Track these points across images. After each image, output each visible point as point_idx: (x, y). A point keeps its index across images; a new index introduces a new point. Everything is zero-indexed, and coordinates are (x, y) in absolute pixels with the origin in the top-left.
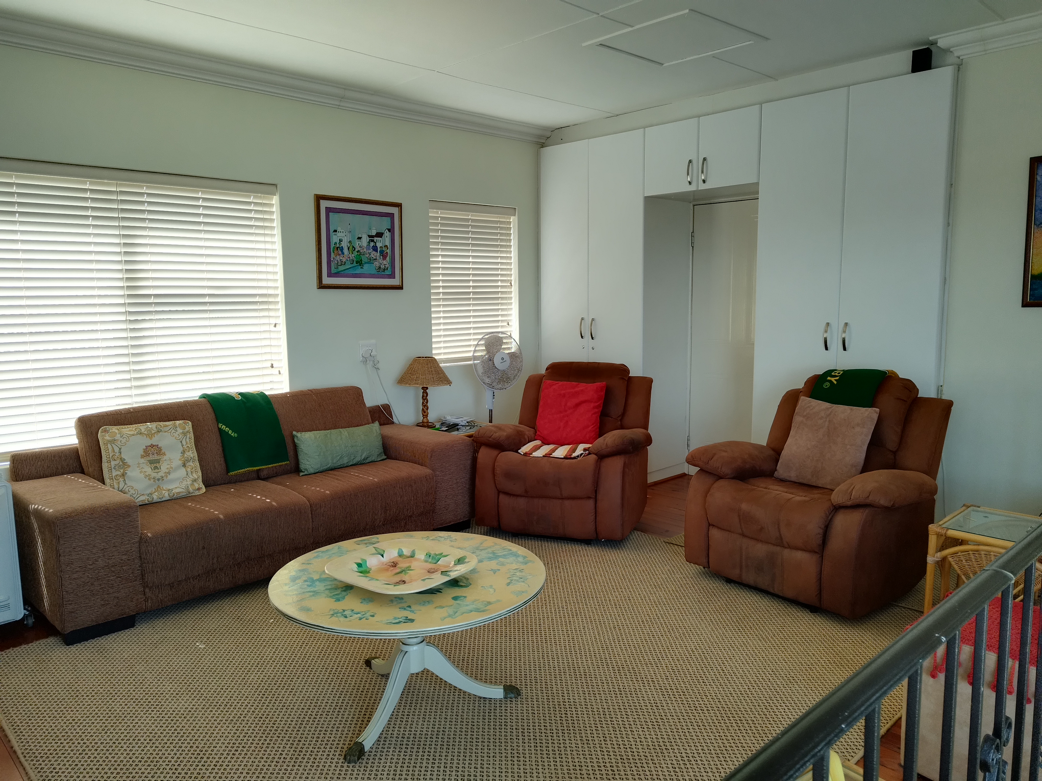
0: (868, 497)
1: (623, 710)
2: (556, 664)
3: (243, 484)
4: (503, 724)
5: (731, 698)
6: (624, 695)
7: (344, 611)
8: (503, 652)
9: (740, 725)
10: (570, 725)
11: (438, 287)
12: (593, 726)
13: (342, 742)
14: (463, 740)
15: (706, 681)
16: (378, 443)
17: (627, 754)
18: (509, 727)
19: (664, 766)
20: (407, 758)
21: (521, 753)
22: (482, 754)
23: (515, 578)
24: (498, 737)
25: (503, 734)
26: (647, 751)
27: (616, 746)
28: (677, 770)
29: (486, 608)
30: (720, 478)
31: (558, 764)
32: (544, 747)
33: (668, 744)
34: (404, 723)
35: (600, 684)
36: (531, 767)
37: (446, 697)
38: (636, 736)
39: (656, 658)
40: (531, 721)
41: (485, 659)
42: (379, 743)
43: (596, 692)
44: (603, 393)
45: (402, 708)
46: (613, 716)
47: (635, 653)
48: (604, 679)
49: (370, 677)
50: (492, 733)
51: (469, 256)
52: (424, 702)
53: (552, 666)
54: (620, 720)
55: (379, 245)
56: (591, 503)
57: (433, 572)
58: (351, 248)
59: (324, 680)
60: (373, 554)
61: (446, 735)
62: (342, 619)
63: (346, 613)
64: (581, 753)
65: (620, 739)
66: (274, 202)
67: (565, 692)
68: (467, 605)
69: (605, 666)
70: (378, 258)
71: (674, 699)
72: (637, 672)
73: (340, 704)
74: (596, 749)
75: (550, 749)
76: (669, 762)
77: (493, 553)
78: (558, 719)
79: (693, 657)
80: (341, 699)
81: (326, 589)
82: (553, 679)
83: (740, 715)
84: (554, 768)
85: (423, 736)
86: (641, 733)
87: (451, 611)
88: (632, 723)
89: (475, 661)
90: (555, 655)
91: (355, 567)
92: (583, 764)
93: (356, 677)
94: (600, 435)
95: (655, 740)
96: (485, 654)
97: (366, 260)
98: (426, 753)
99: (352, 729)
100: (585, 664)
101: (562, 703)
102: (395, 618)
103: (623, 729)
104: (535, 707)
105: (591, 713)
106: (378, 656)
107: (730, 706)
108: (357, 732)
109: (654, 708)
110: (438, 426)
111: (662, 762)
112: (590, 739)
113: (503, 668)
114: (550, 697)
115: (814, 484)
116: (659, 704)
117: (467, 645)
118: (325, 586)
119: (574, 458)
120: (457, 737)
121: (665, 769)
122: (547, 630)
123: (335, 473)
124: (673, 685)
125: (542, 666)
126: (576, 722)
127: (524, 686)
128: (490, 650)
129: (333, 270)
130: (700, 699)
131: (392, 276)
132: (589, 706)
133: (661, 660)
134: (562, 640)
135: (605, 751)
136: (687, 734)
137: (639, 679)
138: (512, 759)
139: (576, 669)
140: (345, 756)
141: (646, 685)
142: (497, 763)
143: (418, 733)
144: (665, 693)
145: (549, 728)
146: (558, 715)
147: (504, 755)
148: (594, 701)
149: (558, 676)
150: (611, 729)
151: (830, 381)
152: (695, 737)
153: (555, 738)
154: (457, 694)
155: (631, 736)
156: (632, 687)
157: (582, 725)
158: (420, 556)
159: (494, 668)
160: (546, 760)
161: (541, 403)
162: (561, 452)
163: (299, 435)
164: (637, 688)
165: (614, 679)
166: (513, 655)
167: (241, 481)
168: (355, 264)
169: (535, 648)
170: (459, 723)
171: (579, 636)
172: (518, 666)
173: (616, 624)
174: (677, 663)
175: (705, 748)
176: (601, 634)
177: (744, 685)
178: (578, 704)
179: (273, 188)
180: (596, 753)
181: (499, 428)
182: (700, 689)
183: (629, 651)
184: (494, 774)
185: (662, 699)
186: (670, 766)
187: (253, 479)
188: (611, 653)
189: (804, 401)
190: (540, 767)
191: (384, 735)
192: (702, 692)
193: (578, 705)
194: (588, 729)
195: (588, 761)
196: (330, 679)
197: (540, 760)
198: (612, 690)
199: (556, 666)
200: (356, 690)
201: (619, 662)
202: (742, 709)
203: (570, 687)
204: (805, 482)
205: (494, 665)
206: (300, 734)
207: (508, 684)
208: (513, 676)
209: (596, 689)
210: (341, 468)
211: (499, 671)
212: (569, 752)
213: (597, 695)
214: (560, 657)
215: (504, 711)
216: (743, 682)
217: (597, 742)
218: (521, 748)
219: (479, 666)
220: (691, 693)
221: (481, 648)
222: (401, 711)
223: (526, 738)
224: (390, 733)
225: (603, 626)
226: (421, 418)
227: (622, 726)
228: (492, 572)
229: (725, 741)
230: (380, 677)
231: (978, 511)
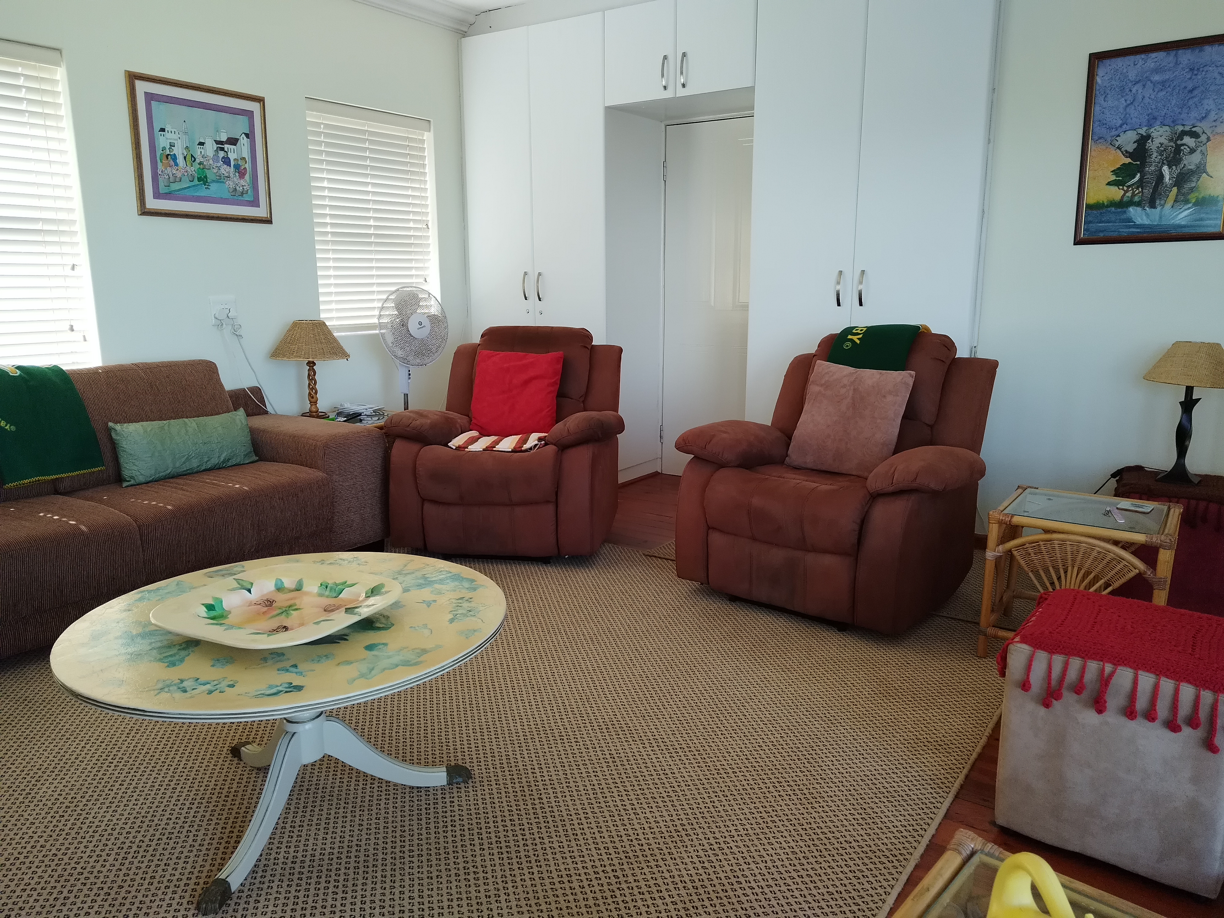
0: (916, 479)
1: (619, 785)
2: (519, 727)
3: (32, 500)
4: (449, 824)
5: (761, 752)
6: (619, 763)
7: (182, 681)
8: (442, 717)
9: (780, 789)
10: (548, 815)
11: (325, 224)
12: (581, 812)
13: (194, 880)
14: (389, 857)
15: (726, 732)
16: (244, 438)
17: (633, 848)
18: (458, 828)
19: (688, 860)
20: (301, 894)
21: (480, 867)
22: (420, 875)
23: (460, 612)
24: (442, 845)
25: (450, 839)
26: (661, 841)
27: (616, 839)
28: (706, 864)
29: (419, 659)
30: (721, 465)
31: (536, 876)
32: (513, 852)
33: (688, 827)
34: (295, 839)
35: (584, 750)
36: (496, 886)
37: (359, 792)
38: (643, 821)
39: (655, 708)
40: (490, 815)
41: (415, 730)
42: (254, 875)
43: (580, 763)
44: (560, 366)
45: (290, 816)
46: (608, 795)
47: (626, 703)
48: (588, 743)
49: (240, 772)
50: (433, 840)
51: (367, 184)
52: (326, 804)
53: (514, 731)
54: (617, 799)
55: (232, 156)
56: (551, 508)
57: (333, 611)
58: (189, 158)
59: (164, 784)
60: (234, 589)
61: (362, 850)
62: (178, 695)
63: (185, 684)
64: (568, 855)
65: (621, 828)
66: (58, 77)
67: (536, 767)
68: (389, 657)
69: (588, 725)
70: (232, 175)
71: (687, 762)
72: (632, 728)
73: (191, 819)
74: (589, 847)
75: (522, 854)
76: (694, 854)
77: (424, 577)
78: (530, 807)
79: (703, 701)
80: (192, 812)
81: (154, 649)
82: (517, 749)
83: (777, 775)
84: (530, 883)
85: (326, 857)
86: (649, 815)
87: (363, 667)
88: (635, 802)
89: (401, 734)
90: (517, 715)
91: (203, 611)
92: (572, 872)
93: (216, 775)
94: (557, 422)
95: (670, 824)
96: (415, 723)
97: (214, 178)
98: (332, 883)
99: (211, 856)
100: (560, 724)
101: (533, 784)
102: (271, 687)
103: (623, 812)
104: (495, 793)
105: (575, 793)
106: (250, 740)
107: (762, 764)
108: (219, 861)
109: (663, 776)
110: (332, 416)
111: (684, 855)
112: (579, 832)
113: (444, 740)
114: (515, 777)
115: (836, 471)
116: (668, 771)
117: (389, 712)
118: (151, 643)
119: (526, 451)
120: (380, 853)
121: (690, 866)
122: (502, 680)
123: (178, 481)
124: (682, 742)
125: (499, 732)
126: (555, 809)
127: (475, 764)
128: (422, 715)
129: (162, 189)
130: (721, 758)
131: (255, 203)
132: (572, 784)
133: (663, 710)
134: (524, 693)
135: (602, 848)
136: (712, 810)
137: (637, 739)
138: (467, 877)
139: (549, 732)
140: (199, 903)
141: (647, 745)
142: (444, 886)
143: (317, 853)
144: (674, 755)
145: (517, 822)
146: (529, 802)
147: (453, 872)
148: (577, 776)
149: (524, 745)
150: (607, 814)
151: (852, 341)
152: (723, 813)
153: (528, 836)
154: (376, 785)
155: (635, 822)
156: (628, 751)
157: (564, 813)
158: (312, 587)
159: (430, 742)
160: (517, 872)
161: (476, 382)
162: (508, 444)
163: (118, 427)
164: (635, 750)
165: (602, 742)
166: (456, 720)
167: (28, 497)
168: (196, 182)
169: (488, 708)
170: (382, 830)
171: (548, 685)
172: (464, 735)
173: (595, 666)
174: (684, 712)
175: (740, 828)
176: (577, 681)
177: (774, 732)
178: (556, 782)
179: (56, 54)
180: (589, 852)
181: (420, 414)
182: (720, 744)
183: (618, 701)
184: (441, 904)
185: (672, 763)
186: (696, 860)
187: (48, 494)
188: (594, 705)
189: (822, 366)
190: (510, 885)
191: (263, 862)
192: (722, 748)
193: (556, 784)
194: (574, 817)
195: (580, 866)
196: (174, 782)
197: (508, 873)
198: (601, 757)
199: (520, 731)
200: (216, 794)
201: (606, 717)
202: (778, 767)
203: (542, 758)
204: (824, 468)
205: (430, 737)
206: (122, 875)
207: (453, 764)
208: (459, 750)
209: (579, 759)
210: (190, 474)
211: (437, 745)
212: (550, 857)
213: (581, 767)
214: (524, 717)
215: (448, 804)
216: (773, 729)
217: (588, 836)
218: (478, 859)
219: (408, 740)
220: (709, 751)
221: (409, 713)
222: (289, 820)
223: (485, 842)
224: (272, 857)
225: (579, 669)
226: (307, 407)
227: (621, 808)
228: (425, 605)
229: (764, 815)
230: (255, 771)
231: (1035, 494)
